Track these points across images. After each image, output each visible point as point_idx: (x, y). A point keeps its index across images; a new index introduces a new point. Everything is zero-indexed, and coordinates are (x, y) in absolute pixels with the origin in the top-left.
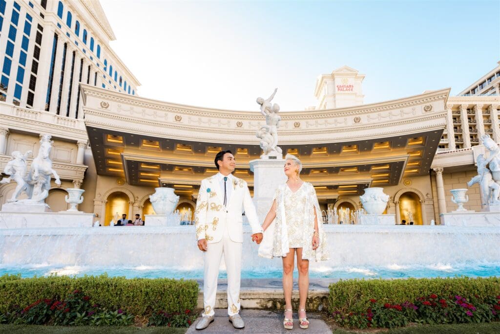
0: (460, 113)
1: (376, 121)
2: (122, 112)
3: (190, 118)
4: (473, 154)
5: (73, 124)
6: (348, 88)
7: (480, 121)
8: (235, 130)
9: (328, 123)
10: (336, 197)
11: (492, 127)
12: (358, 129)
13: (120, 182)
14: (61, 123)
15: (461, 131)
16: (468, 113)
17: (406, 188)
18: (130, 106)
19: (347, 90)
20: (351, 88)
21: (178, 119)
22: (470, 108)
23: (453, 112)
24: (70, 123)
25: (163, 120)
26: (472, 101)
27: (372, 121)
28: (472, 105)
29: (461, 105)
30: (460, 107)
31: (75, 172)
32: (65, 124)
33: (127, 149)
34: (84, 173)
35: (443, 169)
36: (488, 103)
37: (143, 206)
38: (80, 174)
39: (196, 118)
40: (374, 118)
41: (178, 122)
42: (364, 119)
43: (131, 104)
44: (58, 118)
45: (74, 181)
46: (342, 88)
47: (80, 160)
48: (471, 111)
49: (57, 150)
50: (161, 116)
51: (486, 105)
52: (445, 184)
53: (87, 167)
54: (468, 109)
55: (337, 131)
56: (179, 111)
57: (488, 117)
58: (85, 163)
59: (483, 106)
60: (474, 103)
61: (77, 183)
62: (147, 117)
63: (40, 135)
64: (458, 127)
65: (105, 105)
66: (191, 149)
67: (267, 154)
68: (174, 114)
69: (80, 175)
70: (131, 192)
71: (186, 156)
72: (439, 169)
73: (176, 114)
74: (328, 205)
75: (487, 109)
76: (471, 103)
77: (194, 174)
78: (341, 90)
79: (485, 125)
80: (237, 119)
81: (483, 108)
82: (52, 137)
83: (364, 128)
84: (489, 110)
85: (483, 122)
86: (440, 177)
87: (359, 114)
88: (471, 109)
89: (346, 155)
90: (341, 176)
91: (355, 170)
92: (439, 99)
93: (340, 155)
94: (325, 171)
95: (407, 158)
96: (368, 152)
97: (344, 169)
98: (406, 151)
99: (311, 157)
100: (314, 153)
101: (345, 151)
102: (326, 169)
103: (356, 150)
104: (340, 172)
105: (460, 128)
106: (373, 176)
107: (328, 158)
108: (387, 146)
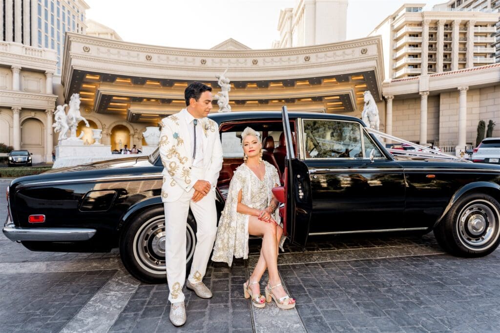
0: (436, 30)
1: (323, 60)
2: (101, 55)
3: (159, 57)
4: (419, 83)
5: (40, 54)
7: (455, 38)
8: (199, 67)
9: (282, 61)
11: (467, 46)
12: (307, 67)
13: (87, 110)
14: (30, 54)
15: (436, 49)
16: (445, 29)
18: (108, 48)
21: (149, 58)
22: (448, 23)
23: (430, 28)
24: (37, 53)
25: (135, 59)
26: (451, 16)
27: (320, 60)
28: (450, 20)
29: (439, 21)
30: (438, 23)
31: (47, 102)
32: (32, 55)
33: (102, 84)
34: (54, 103)
35: (393, 97)
36: (466, 19)
37: (111, 133)
38: (52, 103)
39: (164, 57)
40: (321, 57)
41: (148, 62)
42: (313, 59)
43: (107, 47)
44: (26, 49)
45: (47, 111)
47: (49, 90)
48: (449, 27)
49: (28, 80)
50: (134, 56)
51: (464, 21)
52: (393, 110)
53: (57, 96)
54: (446, 25)
55: (290, 68)
56: (149, 51)
57: (464, 35)
58: (54, 92)
59: (461, 22)
60: (452, 19)
61: (50, 113)
62: (122, 58)
63: (12, 67)
64: (434, 45)
65: (87, 49)
66: (159, 82)
67: (221, 110)
68: (145, 53)
69: (51, 105)
70: (99, 120)
71: (155, 89)
72: (390, 97)
73: (147, 54)
75: (465, 25)
76: (449, 19)
77: (161, 104)
79: (460, 43)
80: (201, 56)
81: (461, 24)
82: (22, 68)
83: (312, 67)
84: (467, 26)
85: (458, 39)
86: (390, 104)
87: (309, 53)
88: (449, 25)
89: (300, 88)
90: (298, 105)
91: (310, 99)
92: (373, 44)
93: (295, 87)
94: (283, 101)
95: (351, 92)
96: (319, 86)
97: (299, 99)
98: (351, 84)
99: (269, 89)
100: (272, 85)
101: (299, 83)
102: (283, 99)
103: (308, 83)
104: (297, 102)
105: (435, 46)
106: (328, 104)
107: (284, 90)
108: (335, 80)
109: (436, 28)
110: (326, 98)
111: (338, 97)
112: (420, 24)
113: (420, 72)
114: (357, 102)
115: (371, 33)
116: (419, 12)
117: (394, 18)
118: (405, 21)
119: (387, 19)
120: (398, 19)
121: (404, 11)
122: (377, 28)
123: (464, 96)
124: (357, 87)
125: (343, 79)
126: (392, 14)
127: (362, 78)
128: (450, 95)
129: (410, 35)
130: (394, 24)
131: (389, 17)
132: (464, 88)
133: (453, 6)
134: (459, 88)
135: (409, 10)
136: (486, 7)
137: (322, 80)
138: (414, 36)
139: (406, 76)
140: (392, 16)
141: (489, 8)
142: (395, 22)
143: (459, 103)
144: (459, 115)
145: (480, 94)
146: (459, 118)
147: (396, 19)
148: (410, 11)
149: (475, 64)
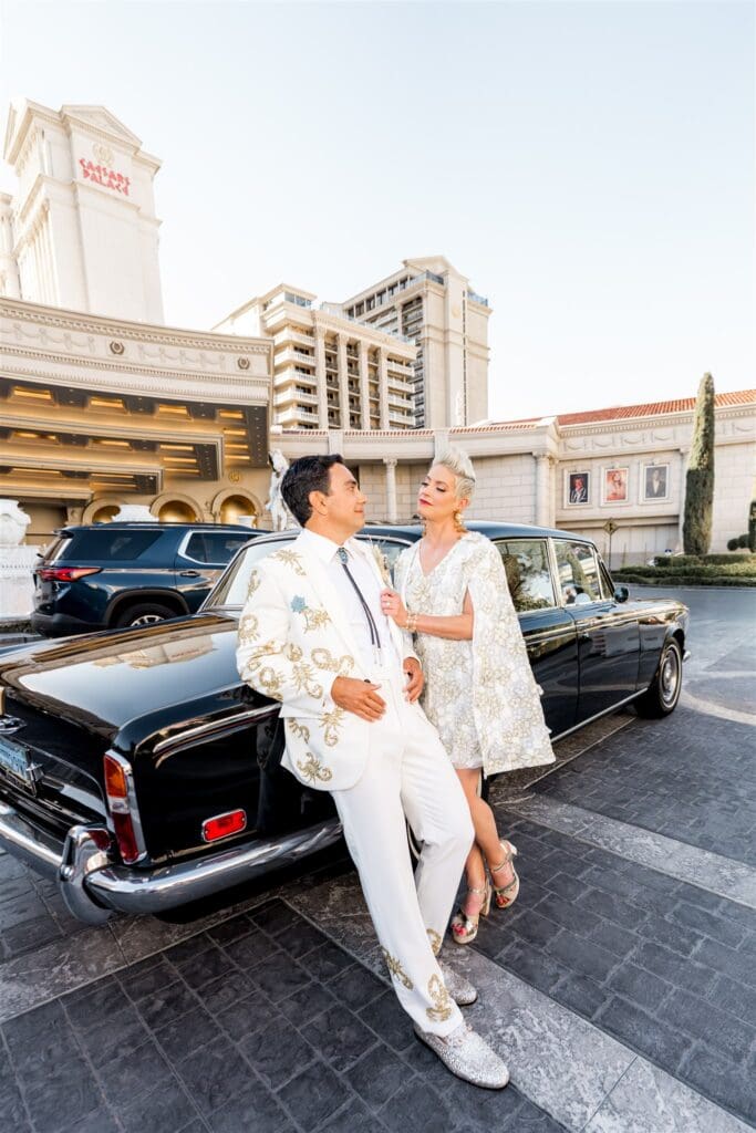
0: (336, 350)
1: (157, 361)
6: (115, 183)
7: (363, 373)
10: (86, 496)
11: (379, 390)
12: (119, 369)
15: (337, 385)
16: (348, 353)
17: (231, 488)
19: (110, 185)
20: (123, 186)
22: (352, 343)
23: (326, 344)
26: (355, 333)
27: (149, 360)
28: (354, 339)
29: (337, 335)
30: (337, 338)
36: (375, 343)
40: (152, 353)
42: (131, 352)
46: (97, 174)
48: (353, 350)
51: (373, 345)
54: (349, 346)
55: (73, 361)
57: (375, 370)
60: (356, 337)
64: (333, 377)
74: (69, 511)
75: (374, 354)
76: (351, 335)
78: (94, 178)
79: (370, 383)
81: (369, 351)
83: (132, 370)
84: (376, 356)
85: (367, 375)
87: (119, 336)
88: (353, 347)
89: (99, 414)
90: (93, 452)
91: (126, 444)
92: (260, 353)
93: (87, 410)
94: (53, 438)
95: (219, 441)
96: (148, 416)
97: (97, 439)
98: (218, 426)
99: (9, 401)
100: (17, 393)
101: (95, 402)
102: (52, 434)
103: (121, 406)
104: (91, 445)
105: (336, 379)
106: (166, 459)
107: (55, 410)
108: (184, 411)
109: (335, 347)
110: (162, 446)
111: (191, 448)
112: (310, 332)
113: (316, 422)
114: (227, 463)
115: (218, 325)
116: (307, 307)
117: (265, 306)
118: (286, 319)
119: (251, 304)
120: (272, 310)
121: (281, 298)
122: (235, 315)
123: (391, 474)
124: (226, 432)
125: (203, 411)
126: (261, 295)
127: (240, 416)
128: (372, 470)
129: (296, 349)
130: (266, 318)
131: (254, 300)
132: (392, 461)
133: (350, 312)
134: (385, 461)
135: (290, 298)
136: (396, 331)
137: (156, 405)
138: (302, 351)
139: (296, 424)
140: (261, 299)
141: (400, 333)
142: (268, 313)
143: (386, 484)
144: (387, 504)
145: (411, 474)
146: (388, 508)
147: (268, 308)
148: (292, 301)
149: (392, 424)
